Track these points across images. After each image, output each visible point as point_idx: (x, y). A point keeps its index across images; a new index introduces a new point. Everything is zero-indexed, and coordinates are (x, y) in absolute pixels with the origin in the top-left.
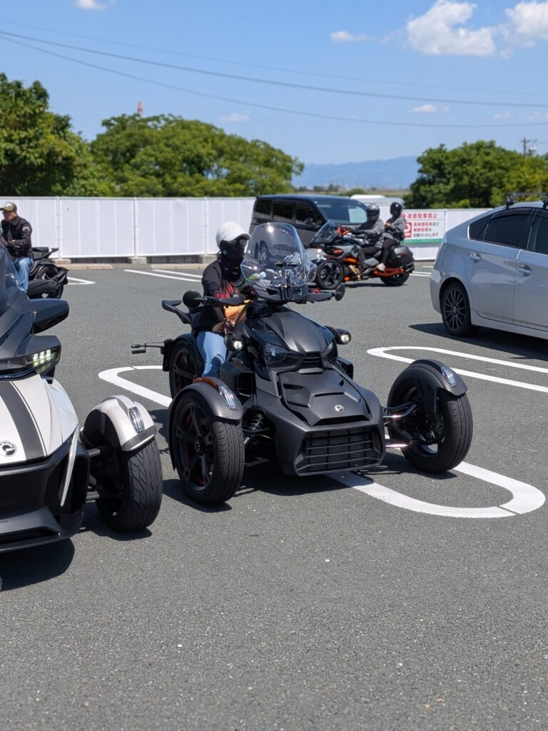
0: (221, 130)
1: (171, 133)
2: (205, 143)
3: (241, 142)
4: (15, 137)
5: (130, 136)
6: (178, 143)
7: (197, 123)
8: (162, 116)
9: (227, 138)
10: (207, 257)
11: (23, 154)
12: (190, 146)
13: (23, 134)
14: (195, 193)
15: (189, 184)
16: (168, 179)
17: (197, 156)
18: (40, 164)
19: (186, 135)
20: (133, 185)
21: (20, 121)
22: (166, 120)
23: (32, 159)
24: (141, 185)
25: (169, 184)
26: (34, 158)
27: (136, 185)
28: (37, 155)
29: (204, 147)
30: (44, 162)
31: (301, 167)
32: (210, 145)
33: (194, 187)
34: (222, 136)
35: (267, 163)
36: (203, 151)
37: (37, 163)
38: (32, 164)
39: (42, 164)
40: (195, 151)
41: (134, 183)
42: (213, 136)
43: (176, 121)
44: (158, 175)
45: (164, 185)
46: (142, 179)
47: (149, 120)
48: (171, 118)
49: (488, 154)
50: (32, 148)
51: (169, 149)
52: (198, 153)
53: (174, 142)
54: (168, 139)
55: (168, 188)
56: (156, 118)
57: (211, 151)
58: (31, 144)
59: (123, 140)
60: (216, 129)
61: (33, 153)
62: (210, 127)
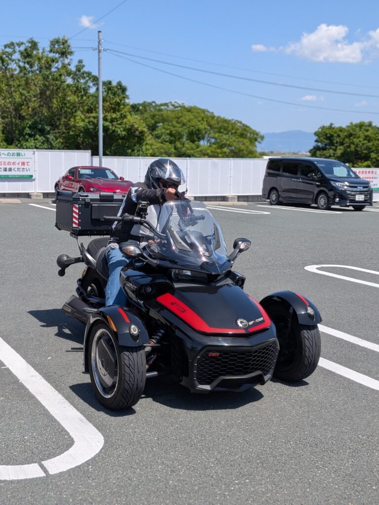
0: (212, 113)
1: (180, 114)
2: (202, 122)
3: (225, 121)
4: (109, 118)
5: (153, 116)
6: (185, 121)
7: (195, 108)
8: (171, 103)
9: (216, 118)
10: (231, 198)
11: (113, 129)
12: (193, 123)
13: (114, 116)
14: (196, 154)
15: (192, 149)
16: (178, 145)
17: (198, 130)
18: (124, 135)
19: (189, 116)
20: (156, 149)
21: (112, 107)
22: (173, 105)
23: (119, 132)
24: (161, 149)
25: (180, 148)
26: (121, 131)
27: (157, 148)
28: (122, 129)
29: (202, 124)
30: (126, 134)
31: (262, 138)
32: (205, 123)
33: (195, 151)
34: (213, 117)
35: (242, 135)
36: (201, 127)
37: (122, 134)
38: (119, 135)
39: (125, 135)
40: (197, 127)
41: (156, 147)
42: (207, 117)
43: (180, 106)
44: (171, 142)
45: (175, 149)
46: (162, 145)
47: (162, 105)
48: (176, 104)
49: (367, 131)
50: (119, 124)
51: (179, 125)
52: (199, 128)
53: (182, 121)
54: (178, 118)
55: (178, 151)
56: (166, 104)
57: (207, 127)
58: (119, 122)
59: (150, 119)
60: (208, 112)
61: (120, 128)
62: (204, 111)
